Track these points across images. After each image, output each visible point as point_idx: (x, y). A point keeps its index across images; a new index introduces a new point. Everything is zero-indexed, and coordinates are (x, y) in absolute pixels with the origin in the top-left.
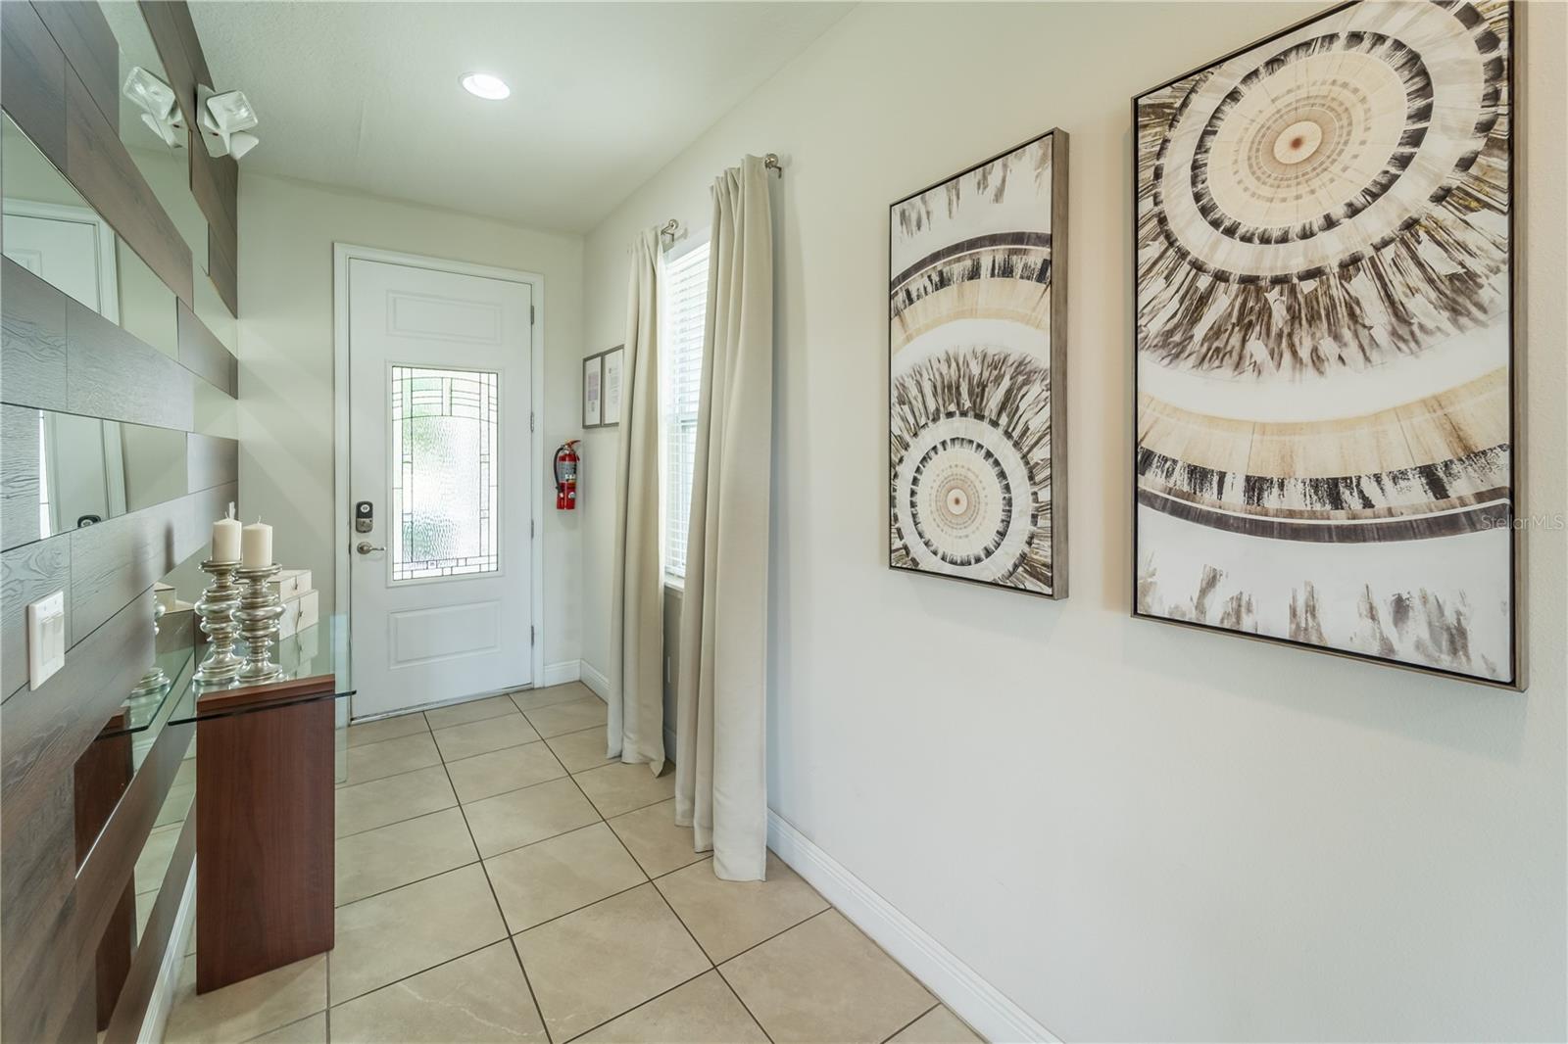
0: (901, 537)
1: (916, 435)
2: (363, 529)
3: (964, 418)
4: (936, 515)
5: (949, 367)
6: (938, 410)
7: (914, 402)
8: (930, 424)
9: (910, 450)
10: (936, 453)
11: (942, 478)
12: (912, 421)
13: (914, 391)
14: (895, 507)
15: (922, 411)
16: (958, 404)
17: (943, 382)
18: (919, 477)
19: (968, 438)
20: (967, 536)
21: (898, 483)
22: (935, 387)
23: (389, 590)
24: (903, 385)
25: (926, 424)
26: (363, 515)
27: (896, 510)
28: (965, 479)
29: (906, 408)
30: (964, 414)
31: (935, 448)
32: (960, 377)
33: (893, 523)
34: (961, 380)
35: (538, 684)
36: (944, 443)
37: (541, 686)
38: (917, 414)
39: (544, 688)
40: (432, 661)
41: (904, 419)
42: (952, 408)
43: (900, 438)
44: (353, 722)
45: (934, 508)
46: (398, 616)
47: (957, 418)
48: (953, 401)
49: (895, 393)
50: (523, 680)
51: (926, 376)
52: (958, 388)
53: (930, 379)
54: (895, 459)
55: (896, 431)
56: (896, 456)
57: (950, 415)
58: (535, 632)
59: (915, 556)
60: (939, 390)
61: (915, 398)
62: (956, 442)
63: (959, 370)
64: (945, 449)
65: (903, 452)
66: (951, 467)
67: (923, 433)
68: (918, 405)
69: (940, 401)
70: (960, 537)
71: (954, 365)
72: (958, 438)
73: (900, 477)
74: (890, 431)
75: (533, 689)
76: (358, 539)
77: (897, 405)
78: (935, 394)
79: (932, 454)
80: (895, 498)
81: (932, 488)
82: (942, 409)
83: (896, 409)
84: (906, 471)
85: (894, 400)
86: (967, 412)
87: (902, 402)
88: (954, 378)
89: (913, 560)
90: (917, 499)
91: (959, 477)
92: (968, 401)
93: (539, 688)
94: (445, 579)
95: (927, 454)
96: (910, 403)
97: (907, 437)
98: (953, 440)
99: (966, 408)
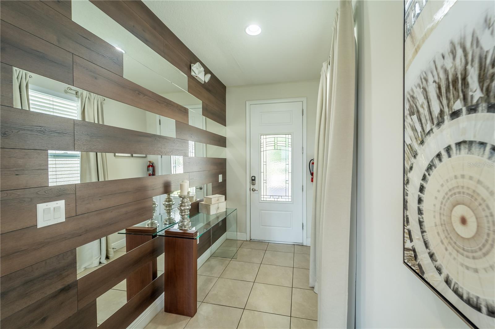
0: (411, 241)
1: (422, 142)
2: (254, 184)
3: (473, 115)
4: (440, 229)
5: (454, 58)
6: (442, 113)
7: (421, 110)
8: (435, 129)
9: (418, 157)
10: (440, 160)
11: (446, 189)
12: (419, 129)
13: (421, 99)
14: (407, 210)
15: (428, 117)
16: (465, 99)
17: (447, 79)
18: (425, 185)
19: (478, 139)
20: (476, 271)
21: (409, 188)
22: (439, 88)
23: (260, 203)
24: (413, 97)
25: (432, 130)
26: (253, 180)
27: (408, 214)
28: (474, 195)
29: (415, 117)
30: (472, 109)
31: (439, 156)
32: (467, 64)
33: (405, 224)
34: (469, 67)
35: (305, 244)
36: (448, 149)
37: (306, 245)
38: (423, 121)
39: (307, 246)
40: (273, 227)
41: (414, 129)
42: (458, 105)
43: (411, 147)
44: (251, 240)
45: (438, 223)
46: (262, 211)
47: (464, 117)
48: (458, 97)
49: (407, 106)
50: (299, 241)
51: (431, 80)
52: (464, 79)
53: (435, 82)
54: (408, 167)
55: (408, 141)
56: (408, 163)
57: (455, 114)
58: (304, 225)
59: (421, 263)
60: (443, 90)
61: (422, 106)
62: (462, 147)
63: (466, 55)
64: (450, 156)
65: (413, 159)
66: (456, 177)
67: (429, 140)
68: (424, 112)
69: (445, 102)
70: (467, 268)
71: (460, 52)
72: (465, 142)
73: (410, 183)
74: (404, 141)
75: (303, 245)
76: (252, 187)
77: (409, 117)
78: (439, 96)
79: (436, 161)
80: (407, 202)
81: (436, 198)
82: (446, 110)
83: (408, 120)
84: (415, 178)
85: (407, 112)
86: (477, 105)
87: (412, 114)
88: (460, 68)
89: (420, 266)
90: (424, 206)
91: (465, 190)
92: (479, 90)
93: (305, 246)
94: (276, 202)
95: (432, 161)
96: (418, 111)
97: (416, 146)
98: (459, 144)
99: (475, 101)
